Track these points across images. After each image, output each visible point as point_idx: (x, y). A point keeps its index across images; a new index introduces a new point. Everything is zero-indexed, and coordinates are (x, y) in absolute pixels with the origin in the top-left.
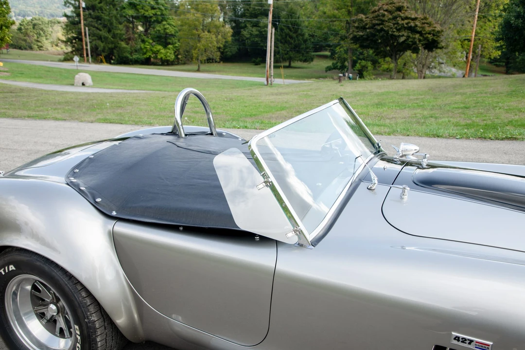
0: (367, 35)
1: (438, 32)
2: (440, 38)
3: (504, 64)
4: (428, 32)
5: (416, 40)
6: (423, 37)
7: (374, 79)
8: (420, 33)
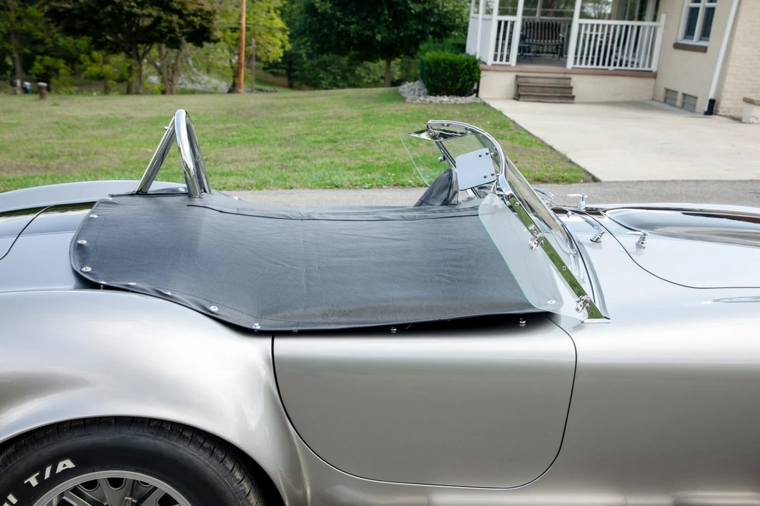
0: (81, 9)
1: (209, 13)
2: (213, 24)
3: (284, 72)
4: (192, 12)
5: (174, 25)
6: (185, 20)
7: (77, 92)
8: (179, 13)
